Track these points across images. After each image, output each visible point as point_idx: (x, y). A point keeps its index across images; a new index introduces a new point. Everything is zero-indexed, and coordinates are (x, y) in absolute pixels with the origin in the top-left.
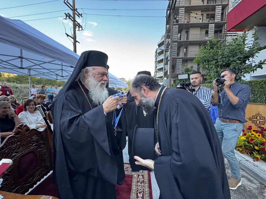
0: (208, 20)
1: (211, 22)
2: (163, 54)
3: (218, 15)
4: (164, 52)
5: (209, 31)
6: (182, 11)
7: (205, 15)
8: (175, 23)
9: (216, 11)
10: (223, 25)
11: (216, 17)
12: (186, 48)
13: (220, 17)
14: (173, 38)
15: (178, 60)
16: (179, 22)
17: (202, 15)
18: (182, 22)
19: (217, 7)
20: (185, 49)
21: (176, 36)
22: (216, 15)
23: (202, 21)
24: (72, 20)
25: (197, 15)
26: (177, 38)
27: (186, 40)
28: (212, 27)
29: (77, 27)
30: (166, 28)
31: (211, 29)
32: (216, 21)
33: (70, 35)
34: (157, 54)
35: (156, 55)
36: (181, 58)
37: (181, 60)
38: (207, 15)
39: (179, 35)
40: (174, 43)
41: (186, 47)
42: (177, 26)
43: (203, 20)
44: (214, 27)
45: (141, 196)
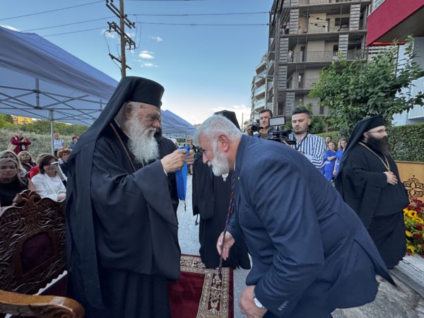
0: (339, 27)
1: (342, 31)
2: (265, 86)
3: (355, 19)
4: (266, 82)
5: (340, 46)
6: (295, 15)
7: (333, 20)
8: (284, 35)
9: (352, 13)
10: (363, 36)
11: (351, 23)
12: (302, 75)
13: (358, 22)
14: (281, 58)
15: (288, 94)
16: (290, 33)
17: (328, 20)
18: (296, 33)
19: (353, 6)
20: (300, 77)
21: (286, 56)
22: (351, 19)
23: (328, 30)
24: (119, 33)
25: (320, 21)
26: (286, 58)
27: (301, 62)
28: (344, 40)
29: (127, 43)
30: (269, 42)
31: (343, 43)
32: (351, 29)
33: (117, 57)
34: (255, 86)
35: (253, 86)
36: (292, 91)
37: (294, 93)
38: (337, 20)
39: (290, 54)
40: (282, 67)
41: (301, 72)
42: (287, 39)
43: (328, 28)
44: (347, 39)
45: (216, 306)
